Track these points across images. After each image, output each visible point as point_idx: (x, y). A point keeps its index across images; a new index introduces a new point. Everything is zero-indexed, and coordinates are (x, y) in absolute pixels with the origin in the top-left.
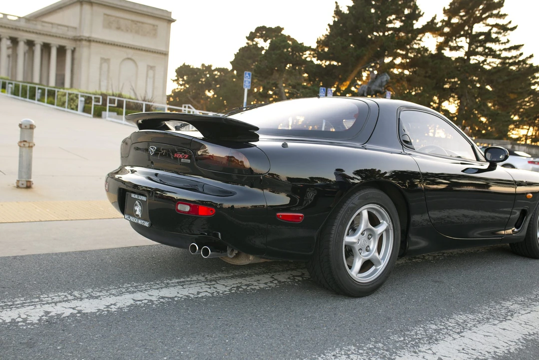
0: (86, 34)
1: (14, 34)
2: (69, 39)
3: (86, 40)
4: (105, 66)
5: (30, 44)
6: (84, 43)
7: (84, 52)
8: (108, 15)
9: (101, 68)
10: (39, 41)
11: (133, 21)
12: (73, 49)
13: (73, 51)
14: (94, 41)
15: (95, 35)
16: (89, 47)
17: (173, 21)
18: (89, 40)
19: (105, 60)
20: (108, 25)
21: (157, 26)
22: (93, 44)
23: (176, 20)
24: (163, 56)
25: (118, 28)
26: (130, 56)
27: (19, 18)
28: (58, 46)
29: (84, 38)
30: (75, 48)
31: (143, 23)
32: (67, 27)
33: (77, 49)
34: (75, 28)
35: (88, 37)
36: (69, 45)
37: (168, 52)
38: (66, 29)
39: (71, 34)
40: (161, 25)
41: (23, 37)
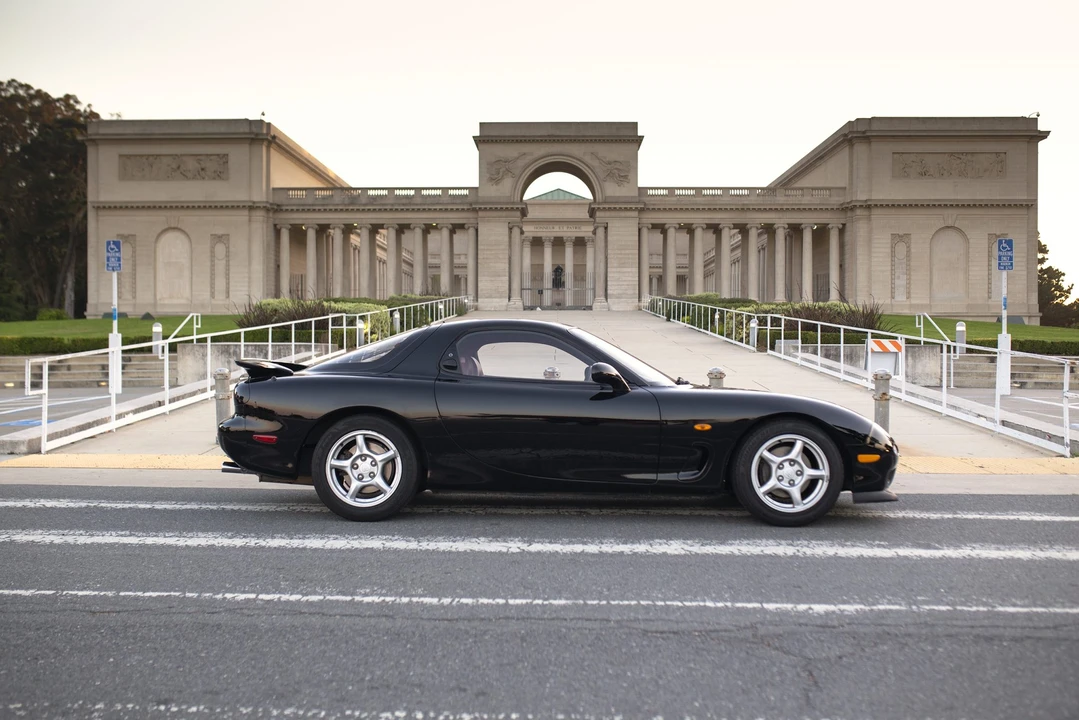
0: (862, 197)
1: (740, 218)
2: (833, 210)
3: (861, 207)
4: (901, 248)
5: (769, 230)
6: (859, 212)
7: (860, 229)
8: (902, 153)
9: (893, 254)
10: (781, 222)
11: (952, 154)
12: (840, 226)
13: (842, 231)
14: (876, 206)
15: (880, 194)
16: (869, 218)
17: (1045, 135)
18: (868, 206)
19: (900, 238)
20: (902, 172)
21: (1004, 154)
22: (875, 212)
23: (1049, 133)
24: (1024, 212)
25: (924, 174)
26: (950, 223)
28: (814, 227)
29: (858, 204)
30: (844, 225)
31: (972, 154)
32: (829, 189)
33: (848, 227)
34: (843, 189)
35: (866, 201)
36: (834, 221)
37: (1036, 201)
38: (827, 192)
39: (836, 200)
40: (1014, 150)
41: (755, 219)
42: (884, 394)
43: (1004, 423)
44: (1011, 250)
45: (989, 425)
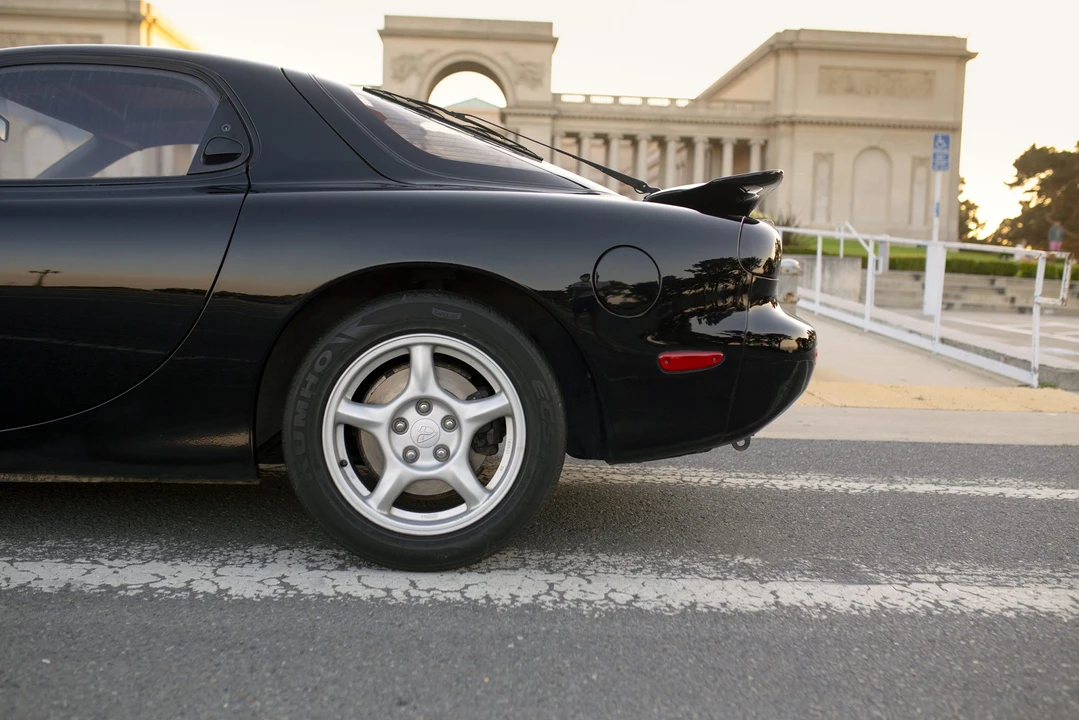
0: (785, 111)
1: (659, 130)
2: (755, 125)
3: (785, 123)
4: (823, 168)
5: (688, 143)
6: (782, 128)
7: (782, 146)
8: (828, 68)
9: (815, 174)
10: (701, 135)
11: (880, 71)
12: (762, 142)
13: (764, 148)
14: (800, 122)
15: (805, 111)
16: (792, 134)
17: (972, 56)
18: (792, 122)
19: (823, 157)
20: (828, 87)
21: (934, 72)
22: (799, 129)
23: (977, 54)
25: (850, 90)
26: (874, 143)
28: (735, 142)
29: (781, 120)
30: (766, 142)
31: (902, 71)
32: (753, 103)
33: (771, 143)
34: (767, 103)
35: (790, 117)
36: (755, 137)
37: (960, 124)
38: (750, 106)
39: (759, 115)
40: (943, 69)
41: (674, 132)
42: (790, 294)
43: (943, 341)
44: (948, 147)
45: (925, 344)
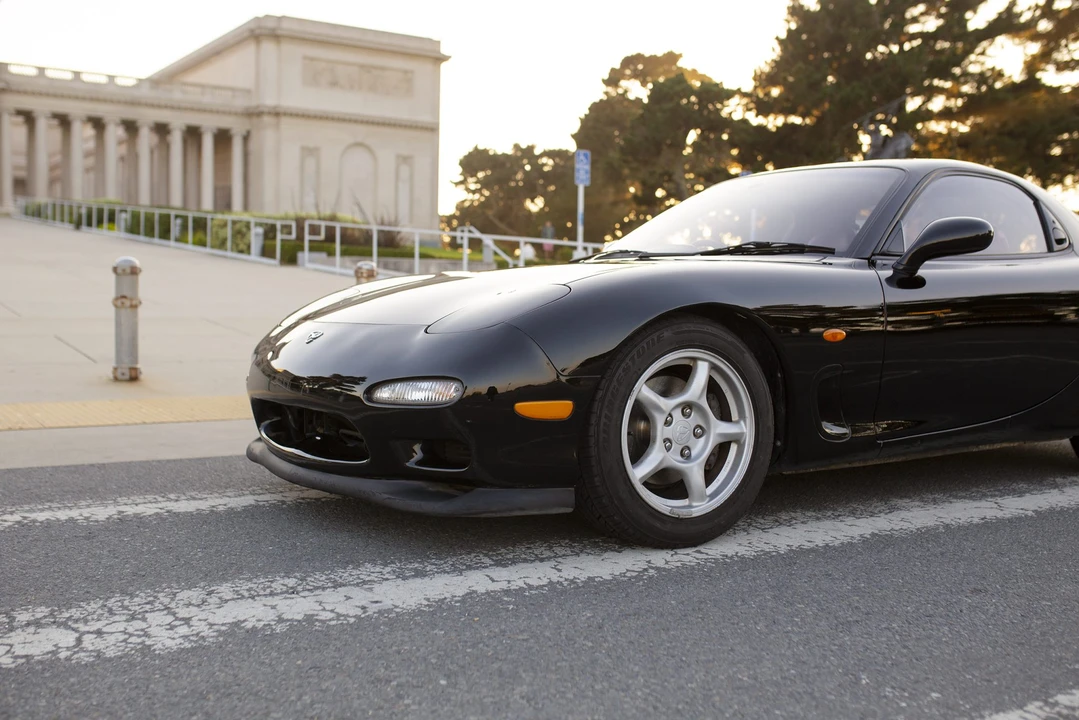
0: (269, 101)
1: (129, 113)
2: (236, 114)
3: (269, 113)
4: (310, 162)
5: (162, 130)
6: (266, 119)
7: (267, 137)
8: (312, 59)
9: (302, 168)
10: (177, 122)
11: (362, 66)
12: (244, 133)
13: (246, 138)
14: (285, 114)
15: (290, 101)
16: (277, 126)
17: (445, 58)
18: (277, 114)
19: (309, 152)
20: (314, 77)
21: (412, 72)
22: (285, 121)
23: (450, 57)
24: (426, 133)
25: (334, 84)
26: (359, 139)
27: (140, 80)
28: (215, 131)
29: (266, 110)
30: (249, 133)
31: (383, 68)
32: (233, 90)
33: (254, 134)
34: (248, 91)
35: (275, 107)
36: (238, 127)
37: (438, 124)
38: (230, 93)
39: (240, 103)
40: (420, 68)
41: (147, 117)
